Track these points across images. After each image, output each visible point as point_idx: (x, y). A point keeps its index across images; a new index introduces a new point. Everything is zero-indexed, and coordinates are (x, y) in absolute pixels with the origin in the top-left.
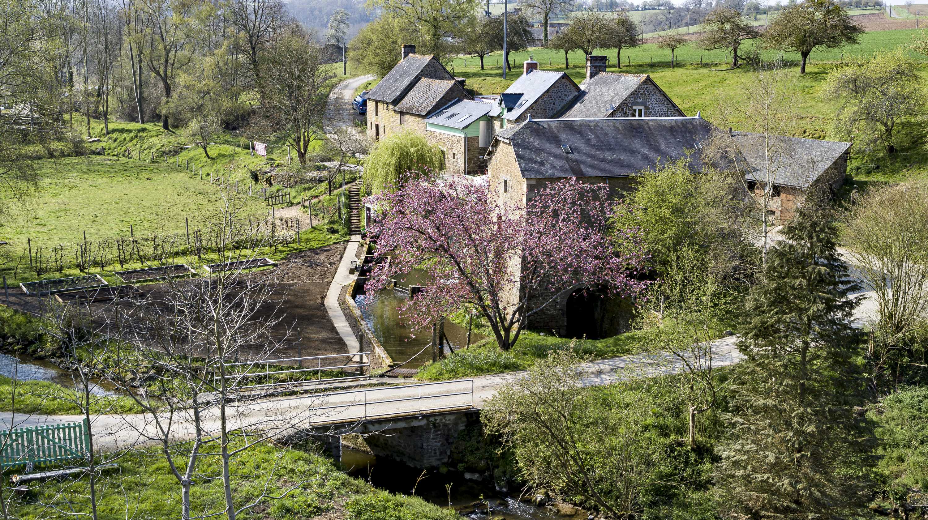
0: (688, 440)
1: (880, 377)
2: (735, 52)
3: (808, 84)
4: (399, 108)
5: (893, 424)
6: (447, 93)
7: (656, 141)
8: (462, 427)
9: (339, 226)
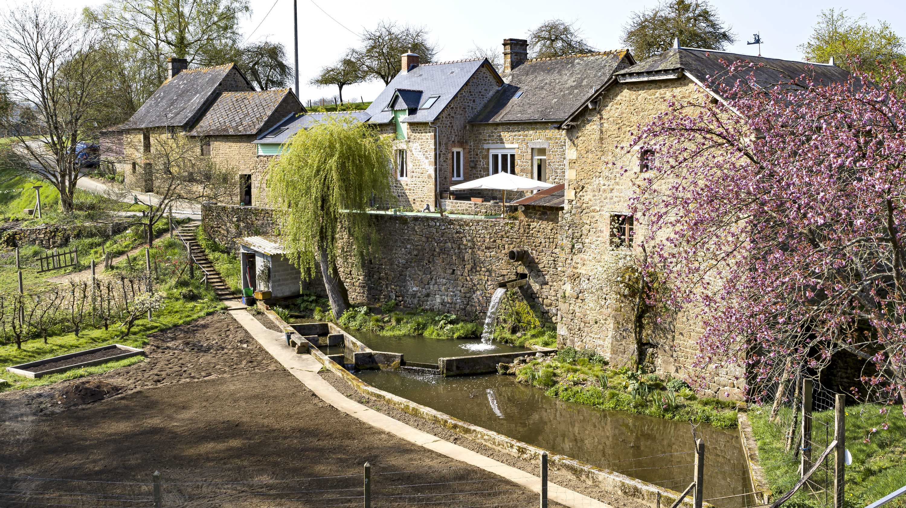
4: (198, 132)
6: (281, 105)
9: (197, 288)
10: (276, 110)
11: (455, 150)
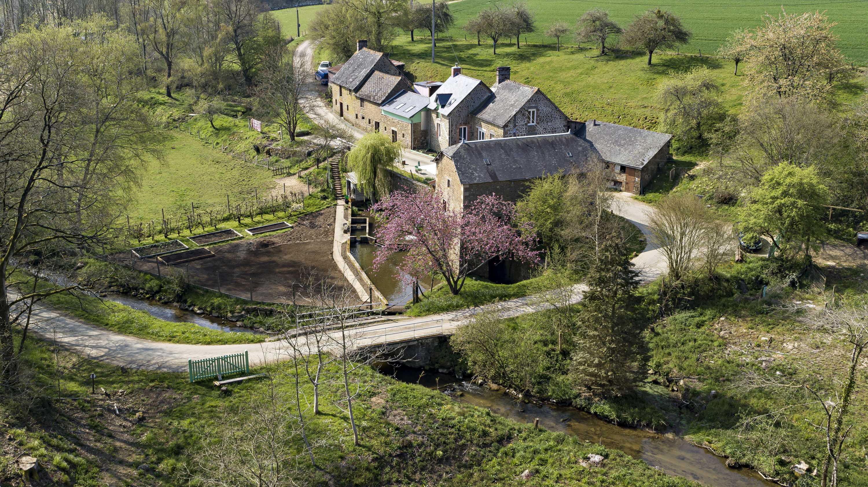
0: (558, 348)
1: (667, 305)
2: (603, 45)
3: (652, 77)
4: (360, 95)
5: (669, 333)
6: (396, 86)
7: (543, 153)
8: (436, 344)
9: (328, 193)
10: (393, 90)
11: (463, 127)
